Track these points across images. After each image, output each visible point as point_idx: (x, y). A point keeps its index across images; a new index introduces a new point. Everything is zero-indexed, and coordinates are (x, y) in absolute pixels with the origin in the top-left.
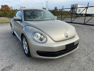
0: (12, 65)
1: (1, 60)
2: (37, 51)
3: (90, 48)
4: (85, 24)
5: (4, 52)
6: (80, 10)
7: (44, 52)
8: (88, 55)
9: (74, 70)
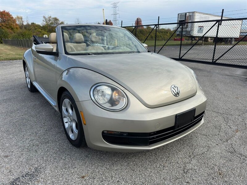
0: (36, 169)
1: (7, 156)
2: (103, 133)
3: (230, 123)
4: (214, 63)
5: (11, 136)
6: (201, 28)
7: (122, 133)
8: (227, 141)
9: (196, 177)
